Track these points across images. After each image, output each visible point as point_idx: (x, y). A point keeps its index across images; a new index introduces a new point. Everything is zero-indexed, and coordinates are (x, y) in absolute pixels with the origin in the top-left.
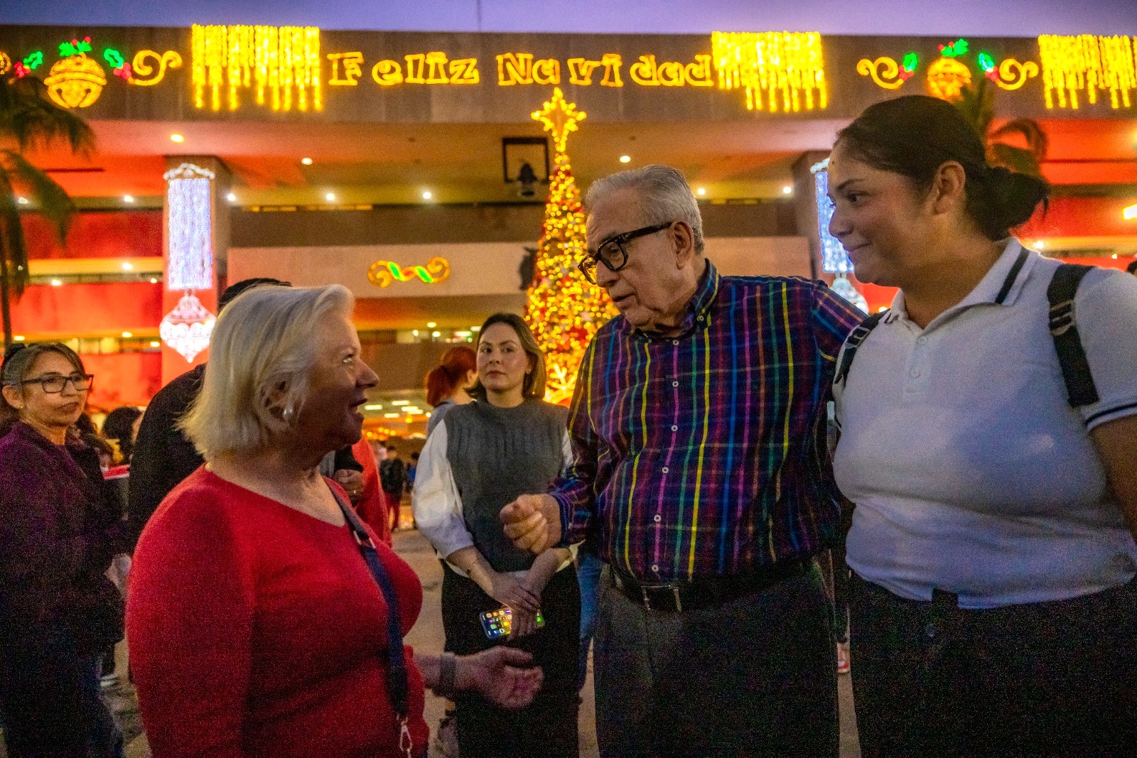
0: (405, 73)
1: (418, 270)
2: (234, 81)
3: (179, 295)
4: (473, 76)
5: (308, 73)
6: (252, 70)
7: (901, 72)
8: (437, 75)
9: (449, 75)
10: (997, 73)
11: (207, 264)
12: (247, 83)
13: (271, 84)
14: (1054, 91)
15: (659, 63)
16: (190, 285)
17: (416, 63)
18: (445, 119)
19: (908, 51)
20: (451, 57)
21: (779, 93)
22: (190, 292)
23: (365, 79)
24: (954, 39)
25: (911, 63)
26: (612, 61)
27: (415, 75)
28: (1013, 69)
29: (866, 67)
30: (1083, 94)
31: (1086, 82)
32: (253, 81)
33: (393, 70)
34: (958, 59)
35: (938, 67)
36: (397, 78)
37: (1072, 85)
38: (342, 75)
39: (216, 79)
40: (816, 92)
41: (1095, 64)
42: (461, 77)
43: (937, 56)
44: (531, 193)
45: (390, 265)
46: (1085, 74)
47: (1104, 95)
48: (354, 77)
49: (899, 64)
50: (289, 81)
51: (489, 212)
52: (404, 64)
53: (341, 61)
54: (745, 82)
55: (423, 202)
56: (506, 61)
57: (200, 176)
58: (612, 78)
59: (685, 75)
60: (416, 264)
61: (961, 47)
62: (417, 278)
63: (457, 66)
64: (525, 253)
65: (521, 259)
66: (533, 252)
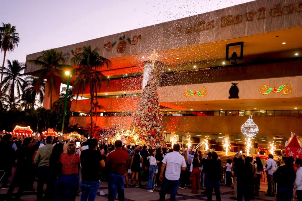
64: (232, 85)
65: (230, 87)
66: (235, 84)
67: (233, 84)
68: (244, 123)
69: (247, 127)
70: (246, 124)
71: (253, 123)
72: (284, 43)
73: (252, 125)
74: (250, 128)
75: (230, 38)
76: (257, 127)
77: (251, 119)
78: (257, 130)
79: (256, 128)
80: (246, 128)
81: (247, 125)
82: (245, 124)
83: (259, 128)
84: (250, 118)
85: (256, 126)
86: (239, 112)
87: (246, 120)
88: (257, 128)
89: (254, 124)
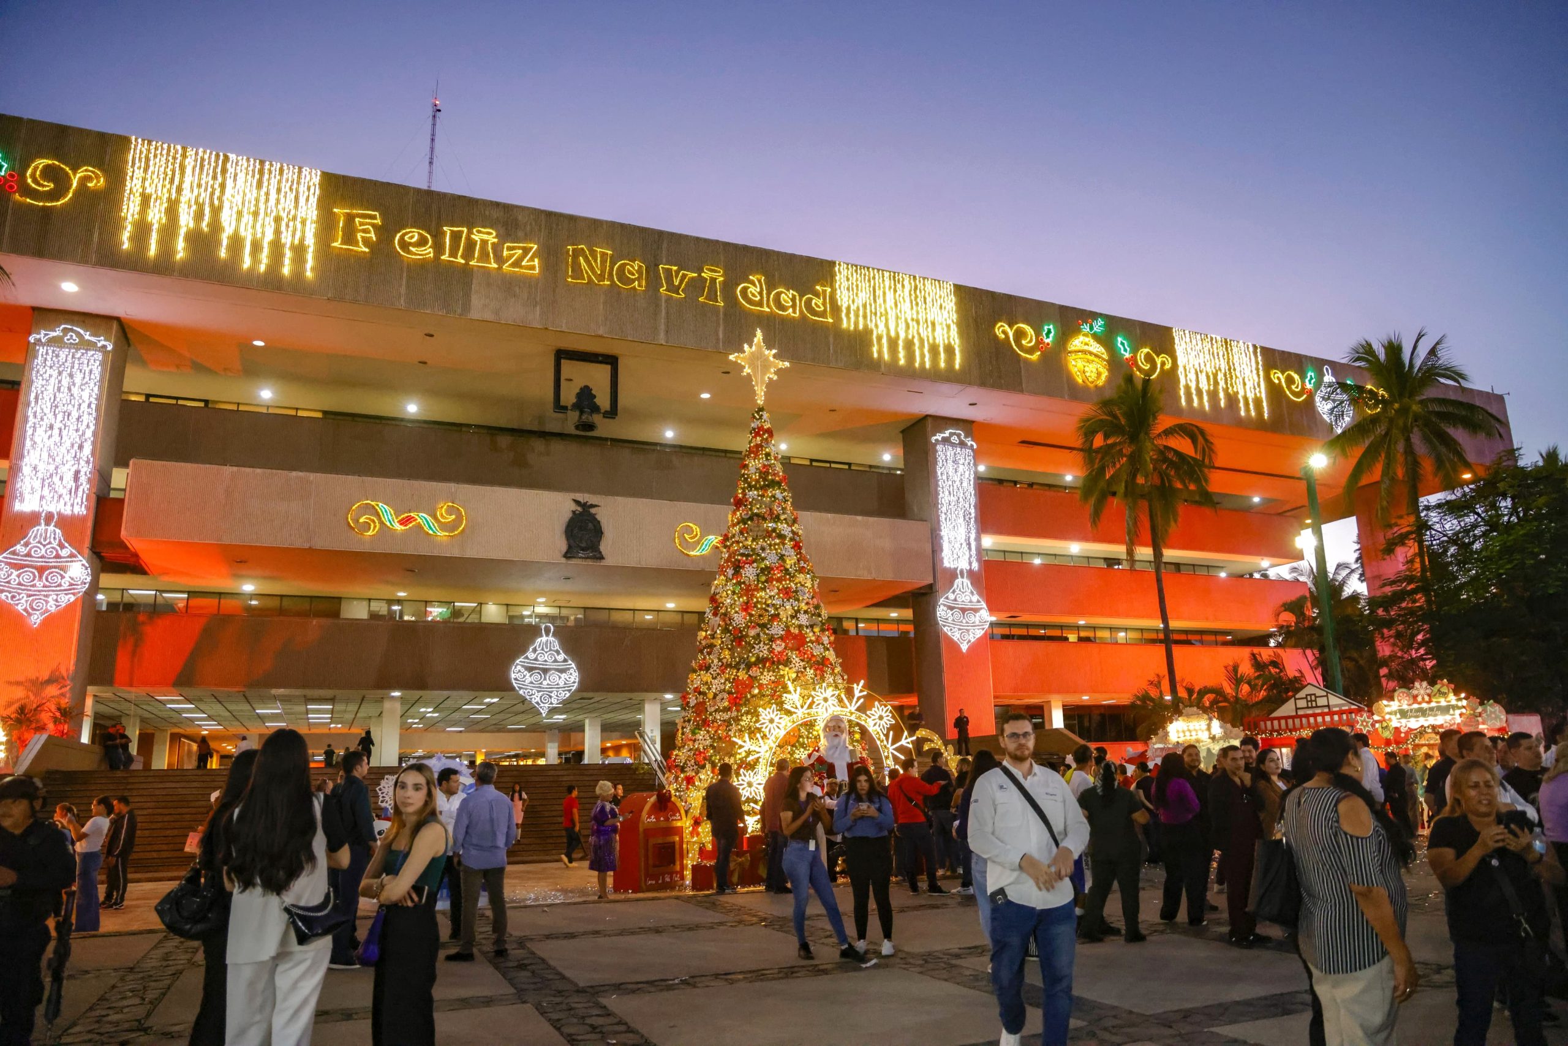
0: (439, 248)
1: (422, 518)
2: (186, 221)
3: (33, 519)
4: (533, 266)
5: (299, 226)
6: (216, 211)
7: (1039, 342)
8: (484, 256)
9: (500, 259)
10: (1134, 358)
11: (83, 479)
12: (204, 226)
13: (242, 233)
14: (1187, 387)
15: (771, 286)
16: (53, 508)
17: (456, 237)
18: (488, 316)
19: (1049, 320)
20: (503, 237)
21: (909, 345)
22: (49, 518)
23: (382, 247)
24: (1094, 315)
25: (1050, 334)
26: (714, 274)
27: (453, 254)
28: (1149, 358)
29: (1003, 330)
30: (1213, 395)
31: (1216, 383)
32: (216, 226)
33: (422, 242)
34: (1096, 337)
35: (1077, 343)
36: (428, 252)
37: (1204, 386)
38: (349, 238)
39: (156, 216)
40: (949, 350)
41: (1224, 365)
42: (514, 265)
43: (1077, 331)
44: (591, 427)
45: (381, 507)
46: (1215, 375)
47: (1232, 400)
48: (366, 242)
49: (1038, 333)
50: (269, 236)
51: (504, 441)
52: (438, 236)
53: (350, 219)
54: (871, 326)
55: (407, 417)
56: (577, 253)
57: (90, 345)
58: (712, 296)
59: (801, 303)
60: (418, 510)
61: (1099, 326)
62: (419, 527)
63: (512, 251)
64: (574, 507)
65: (568, 515)
66: (585, 506)
67: (577, 502)
68: (523, 650)
69: (536, 668)
70: (531, 655)
71: (558, 653)
72: (705, 396)
73: (555, 661)
74: (545, 671)
75: (600, 332)
76: (573, 665)
77: (551, 638)
78: (573, 677)
79: (569, 669)
80: (530, 669)
81: (536, 659)
82: (527, 658)
83: (580, 668)
84: (547, 635)
85: (570, 662)
86: (429, 609)
87: (533, 642)
88: (572, 671)
89: (561, 657)
